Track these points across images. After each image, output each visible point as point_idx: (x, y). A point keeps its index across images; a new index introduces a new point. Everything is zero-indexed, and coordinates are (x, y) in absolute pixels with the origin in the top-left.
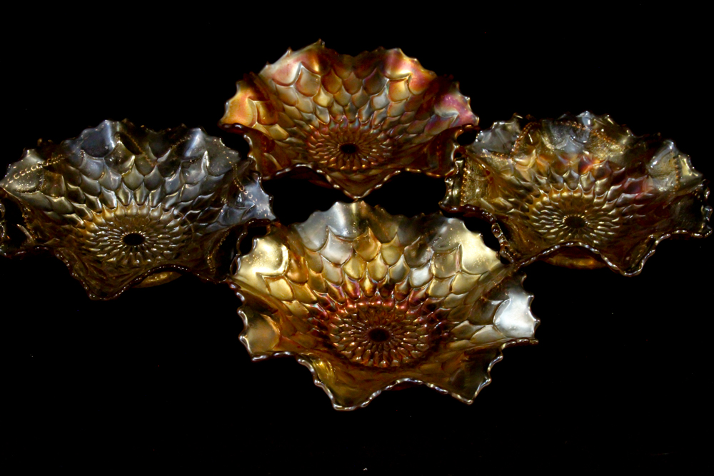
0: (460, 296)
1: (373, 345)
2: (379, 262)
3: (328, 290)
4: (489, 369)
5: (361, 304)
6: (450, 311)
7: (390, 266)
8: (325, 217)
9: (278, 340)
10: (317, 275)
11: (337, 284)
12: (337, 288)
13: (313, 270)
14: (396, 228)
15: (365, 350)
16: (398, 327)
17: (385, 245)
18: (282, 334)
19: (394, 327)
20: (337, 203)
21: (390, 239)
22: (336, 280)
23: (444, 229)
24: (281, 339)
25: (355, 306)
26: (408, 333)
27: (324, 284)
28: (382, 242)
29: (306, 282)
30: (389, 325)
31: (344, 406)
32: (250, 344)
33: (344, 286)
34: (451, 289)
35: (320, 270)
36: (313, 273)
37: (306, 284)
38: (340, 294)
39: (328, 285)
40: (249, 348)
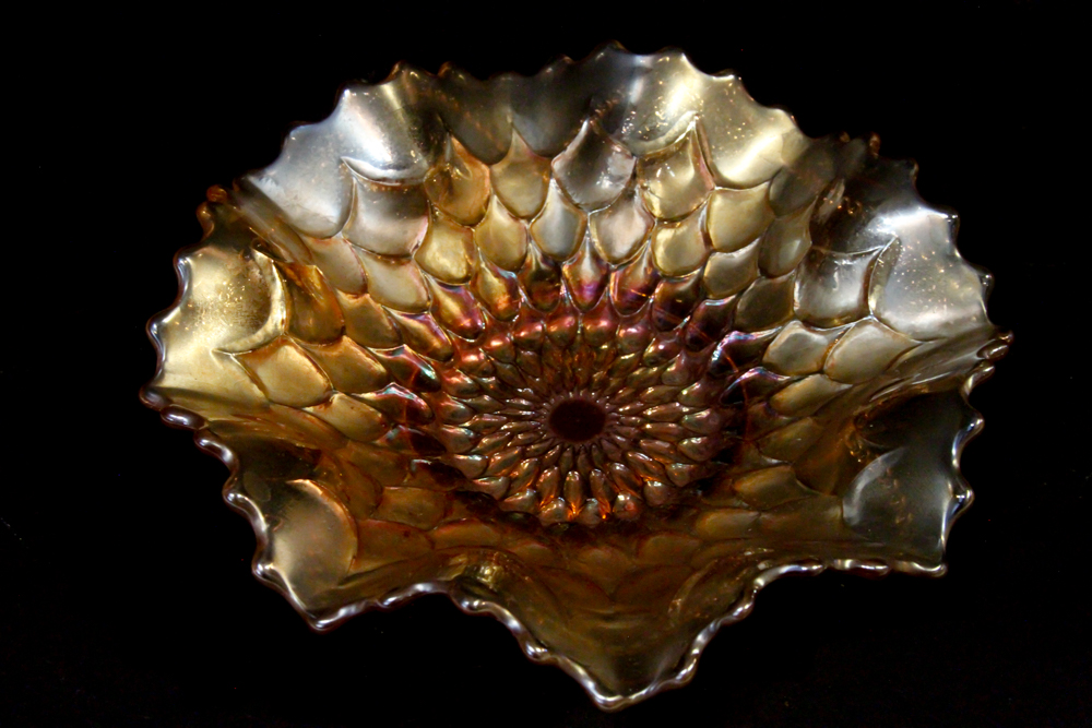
0: (741, 254)
1: (575, 454)
2: (499, 216)
3: (402, 335)
4: (955, 462)
5: (495, 343)
6: (734, 302)
7: (529, 218)
8: (327, 137)
9: (353, 539)
10: (360, 300)
11: (416, 310)
12: (421, 322)
13: (346, 293)
14: (507, 115)
15: (562, 477)
16: (614, 382)
17: (498, 168)
18: (354, 515)
19: (604, 384)
20: (347, 93)
21: (502, 149)
22: (411, 300)
23: (636, 90)
24: (358, 531)
25: (482, 355)
26: (650, 390)
27: (385, 321)
28: (489, 163)
29: (342, 332)
30: (588, 384)
31: (626, 694)
32: (294, 580)
33: (437, 309)
34: (707, 240)
35: (362, 287)
36: (347, 300)
37: (346, 339)
38: (435, 334)
39: (397, 321)
40: (295, 597)
